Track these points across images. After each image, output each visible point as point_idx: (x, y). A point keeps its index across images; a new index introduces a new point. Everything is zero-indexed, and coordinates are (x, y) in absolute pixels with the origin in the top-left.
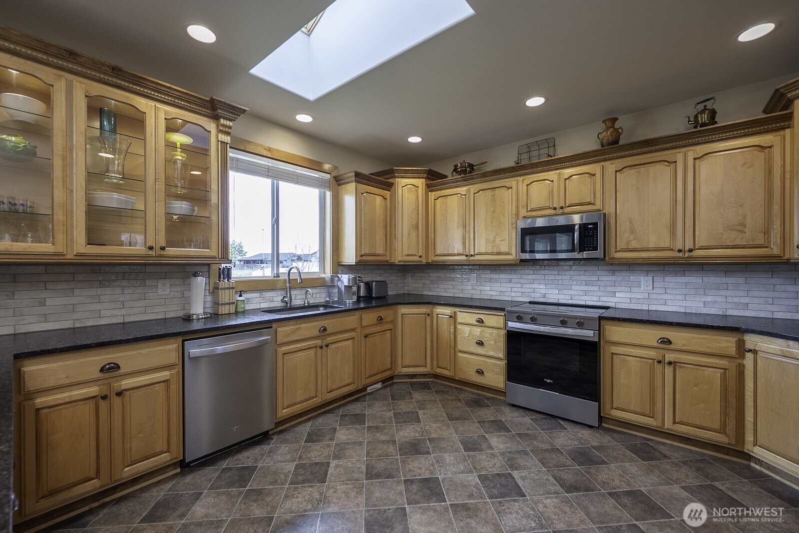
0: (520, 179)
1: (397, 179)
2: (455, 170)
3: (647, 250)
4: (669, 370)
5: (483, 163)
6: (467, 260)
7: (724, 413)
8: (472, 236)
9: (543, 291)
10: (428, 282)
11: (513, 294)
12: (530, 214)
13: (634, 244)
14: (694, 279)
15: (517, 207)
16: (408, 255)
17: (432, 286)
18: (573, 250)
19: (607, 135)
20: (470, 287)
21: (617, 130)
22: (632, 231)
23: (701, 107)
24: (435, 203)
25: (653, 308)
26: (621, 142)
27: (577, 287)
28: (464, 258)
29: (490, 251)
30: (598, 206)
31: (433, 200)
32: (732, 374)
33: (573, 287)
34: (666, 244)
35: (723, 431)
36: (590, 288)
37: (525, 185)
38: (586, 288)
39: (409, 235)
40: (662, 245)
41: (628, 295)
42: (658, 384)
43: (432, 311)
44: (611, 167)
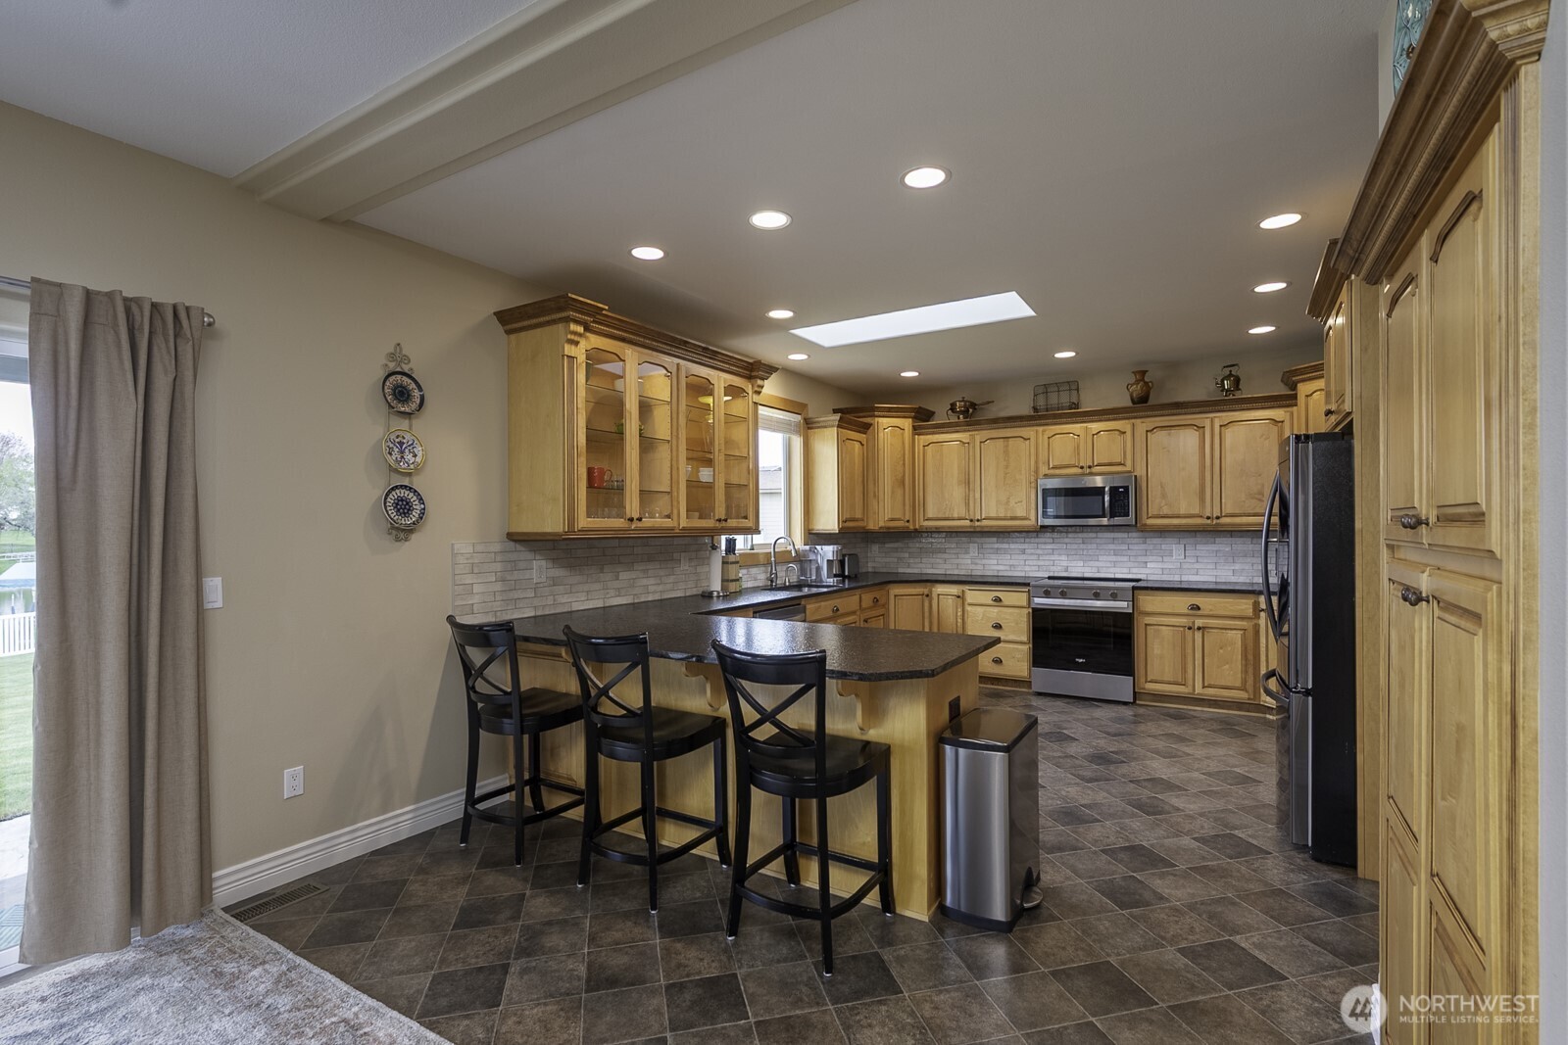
0: (1041, 429)
1: (876, 419)
2: (953, 408)
3: (1178, 517)
4: (1198, 635)
5: (989, 403)
6: (971, 527)
7: (1245, 671)
8: (978, 495)
9: (1065, 564)
10: (907, 555)
11: (1027, 568)
12: (1052, 472)
13: (1166, 511)
14: (1223, 545)
15: (1036, 462)
16: (892, 520)
17: (912, 561)
18: (1104, 516)
19: (1137, 389)
20: (969, 561)
21: (1146, 383)
22: (1164, 496)
23: (1227, 372)
24: (924, 450)
25: (1185, 578)
26: (1151, 401)
27: (1105, 558)
28: (967, 523)
29: (1002, 515)
30: (1128, 468)
31: (921, 447)
32: (1250, 634)
33: (1101, 558)
34: (1196, 511)
35: (1243, 688)
36: (1119, 558)
37: (1046, 437)
38: (1114, 558)
39: (893, 492)
40: (1192, 512)
41: (1160, 565)
42: (1189, 651)
43: (931, 592)
44: (1142, 425)
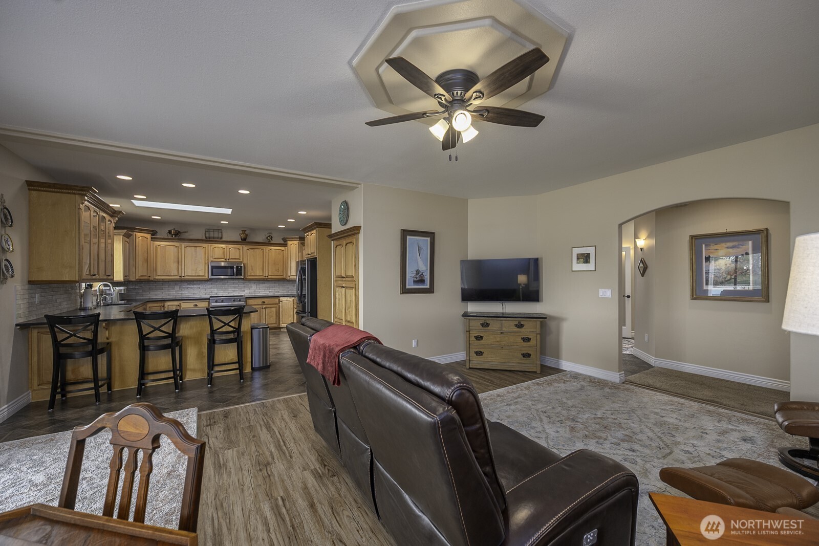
0: (210, 245)
1: (135, 233)
2: (170, 232)
3: (256, 276)
4: (264, 310)
5: (185, 232)
6: (179, 279)
7: (276, 319)
8: (183, 267)
9: (216, 292)
11: (201, 294)
12: (214, 260)
13: (253, 274)
14: (267, 285)
15: (208, 256)
16: (142, 276)
18: (233, 275)
19: (243, 236)
20: (175, 293)
21: (246, 234)
22: (252, 270)
23: (269, 235)
24: (156, 248)
25: (256, 294)
26: (247, 240)
27: (231, 289)
28: (178, 277)
29: (194, 275)
30: (241, 260)
31: (155, 246)
32: (278, 308)
34: (261, 274)
35: (276, 324)
36: (236, 289)
37: (212, 248)
38: (234, 289)
39: (142, 265)
41: (249, 291)
42: (262, 315)
44: (245, 247)
